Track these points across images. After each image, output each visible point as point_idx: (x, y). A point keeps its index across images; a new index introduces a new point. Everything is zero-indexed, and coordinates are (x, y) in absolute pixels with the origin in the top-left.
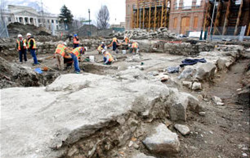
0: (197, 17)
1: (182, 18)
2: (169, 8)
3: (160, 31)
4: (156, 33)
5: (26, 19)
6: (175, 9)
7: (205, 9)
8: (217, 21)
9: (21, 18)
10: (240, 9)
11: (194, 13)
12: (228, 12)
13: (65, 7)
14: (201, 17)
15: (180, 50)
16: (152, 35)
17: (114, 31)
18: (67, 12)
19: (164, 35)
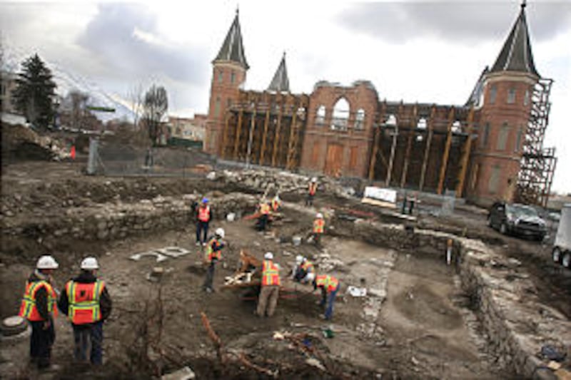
0: (357, 148)
1: (329, 144)
2: (305, 122)
6: (317, 126)
11: (351, 139)
13: (36, 59)
15: (384, 238)
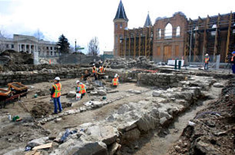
0: (178, 46)
1: (164, 46)
2: (153, 38)
3: (139, 60)
4: (135, 61)
5: (28, 46)
6: (158, 39)
7: (184, 38)
8: (196, 50)
9: (23, 46)
10: (216, 39)
11: (175, 42)
12: (205, 41)
13: (63, 36)
14: (181, 45)
15: (152, 80)
16: (131, 63)
17: (95, 60)
18: (65, 40)
19: (143, 63)
